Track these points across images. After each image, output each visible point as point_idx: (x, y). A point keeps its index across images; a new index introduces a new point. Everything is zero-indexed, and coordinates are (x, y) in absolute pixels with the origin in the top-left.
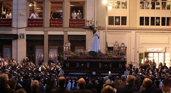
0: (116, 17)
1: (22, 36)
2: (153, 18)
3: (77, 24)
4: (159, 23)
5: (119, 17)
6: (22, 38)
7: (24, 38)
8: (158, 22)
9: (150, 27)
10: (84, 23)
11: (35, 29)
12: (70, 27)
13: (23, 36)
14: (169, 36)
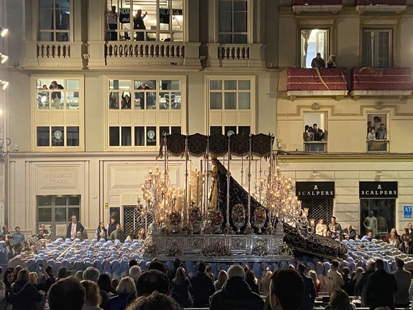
0: (55, 129)
2: (139, 130)
4: (154, 141)
5: (61, 129)
8: (151, 137)
9: (133, 148)
14: (179, 169)
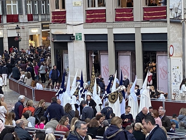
1: (78, 37)
3: (154, 14)
6: (80, 40)
7: (81, 39)
10: (166, 13)
11: (95, 26)
12: (145, 20)
13: (80, 37)
